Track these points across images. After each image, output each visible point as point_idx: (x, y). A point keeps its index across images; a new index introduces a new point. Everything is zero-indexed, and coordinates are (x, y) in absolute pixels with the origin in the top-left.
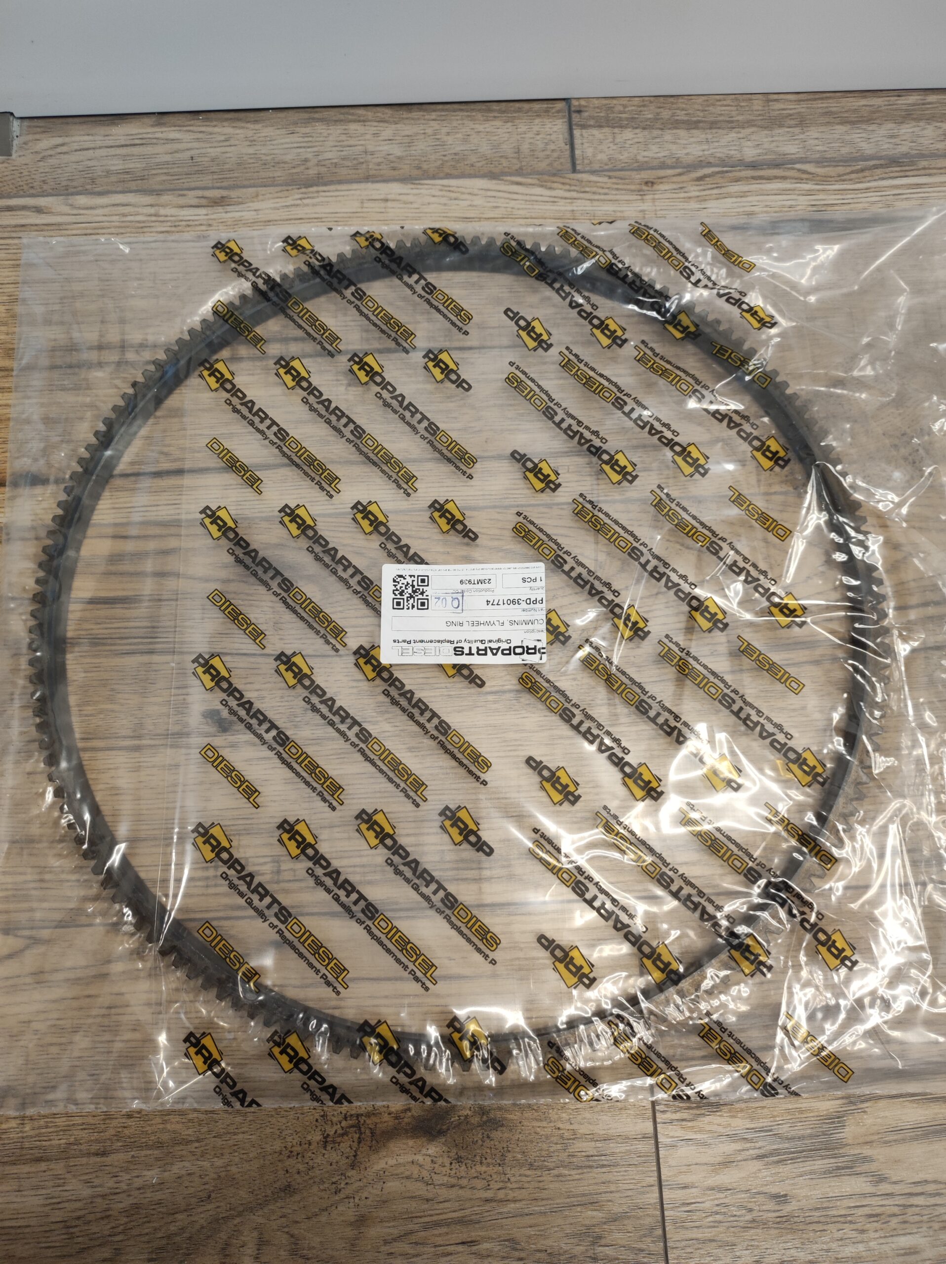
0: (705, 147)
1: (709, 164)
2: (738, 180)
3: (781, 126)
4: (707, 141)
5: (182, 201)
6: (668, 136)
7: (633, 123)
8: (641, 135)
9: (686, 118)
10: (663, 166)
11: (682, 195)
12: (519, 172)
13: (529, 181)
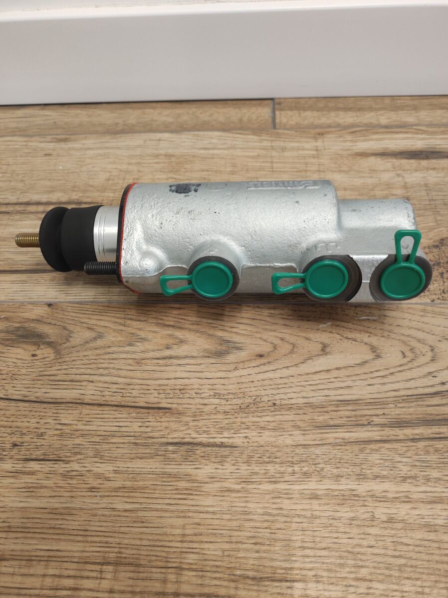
0: (356, 118)
1: (359, 126)
2: (377, 133)
3: (402, 110)
4: (357, 116)
5: (42, 140)
6: (333, 114)
7: (311, 108)
8: (316, 114)
9: (344, 107)
10: (329, 126)
11: (341, 139)
12: (241, 129)
13: (247, 132)
